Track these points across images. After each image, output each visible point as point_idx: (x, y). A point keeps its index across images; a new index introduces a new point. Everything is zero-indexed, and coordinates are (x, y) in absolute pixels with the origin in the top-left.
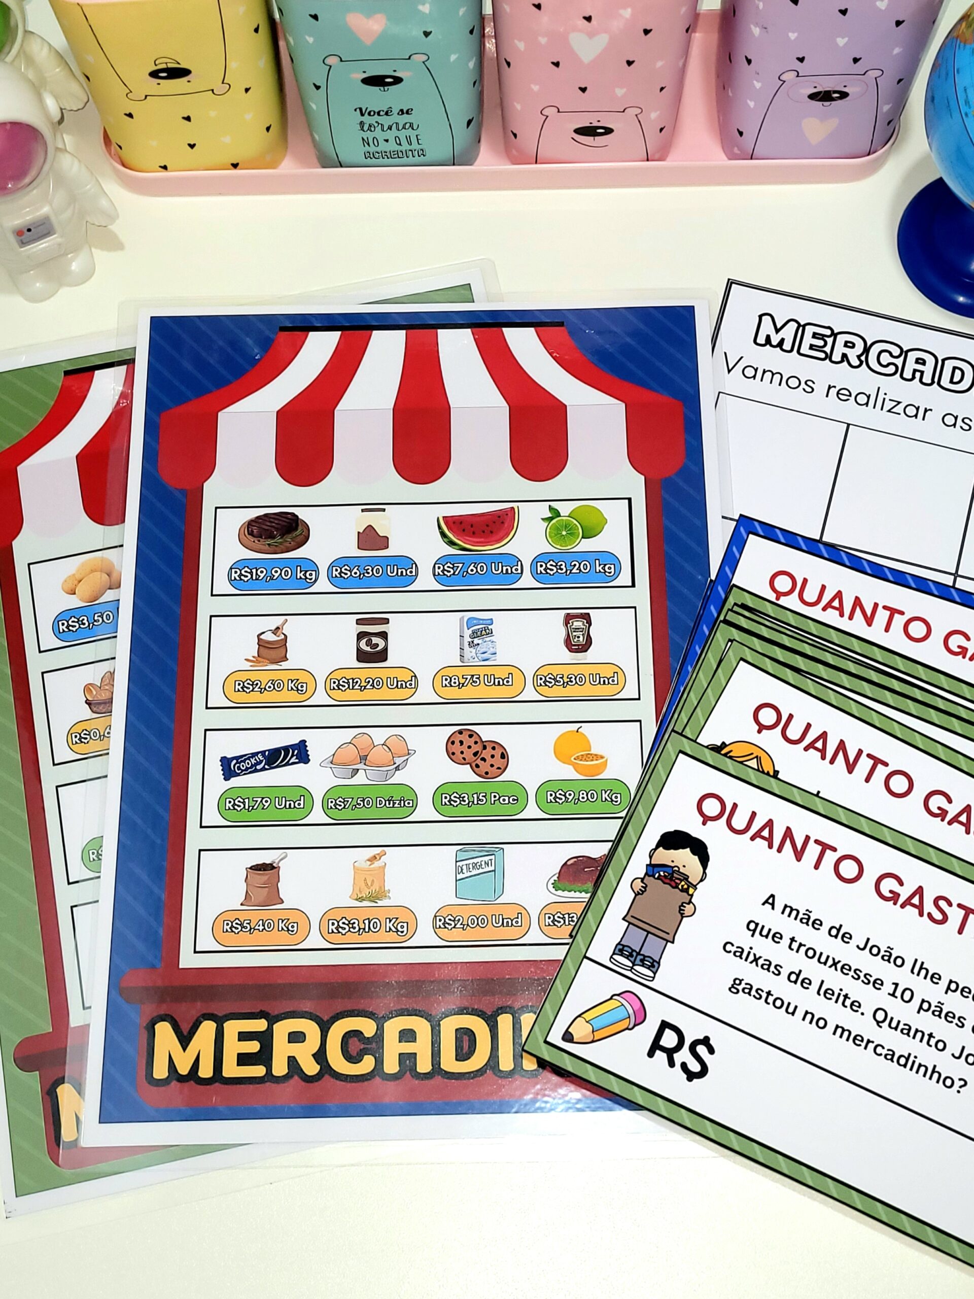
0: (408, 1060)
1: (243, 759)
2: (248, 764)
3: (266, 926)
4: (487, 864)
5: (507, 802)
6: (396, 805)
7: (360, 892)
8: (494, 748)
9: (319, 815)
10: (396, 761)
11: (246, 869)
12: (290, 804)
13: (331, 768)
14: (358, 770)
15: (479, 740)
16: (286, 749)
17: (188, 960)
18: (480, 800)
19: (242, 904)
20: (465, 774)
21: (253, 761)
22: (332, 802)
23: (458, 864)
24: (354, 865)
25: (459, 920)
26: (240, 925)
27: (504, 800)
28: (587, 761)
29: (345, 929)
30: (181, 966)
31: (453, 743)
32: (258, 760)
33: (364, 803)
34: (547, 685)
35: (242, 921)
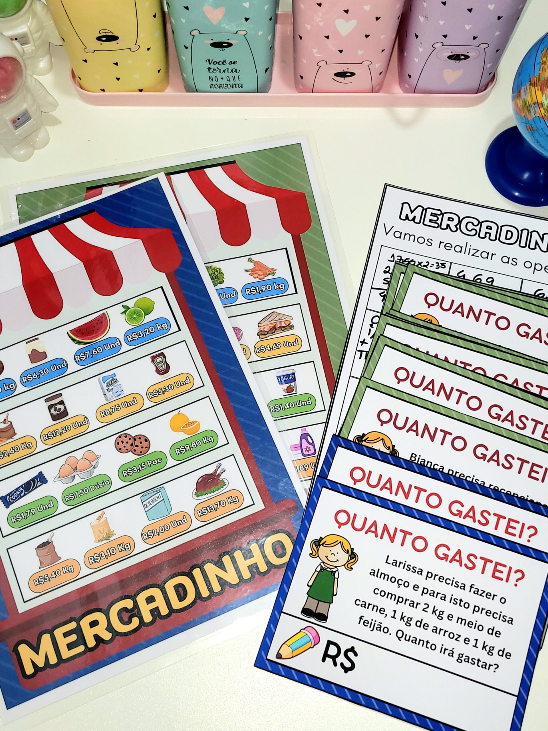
0: (155, 612)
1: (12, 494)
2: (16, 495)
3: (56, 574)
4: (158, 498)
5: (157, 463)
6: (101, 486)
7: (99, 537)
8: (140, 438)
9: (62, 507)
10: (92, 464)
11: (35, 549)
12: (46, 507)
13: (60, 480)
14: (74, 476)
15: (131, 437)
16: (33, 480)
17: (22, 608)
18: (143, 467)
20: (130, 457)
21: (18, 493)
22: (67, 498)
23: (144, 503)
24: (90, 525)
25: (155, 531)
26: (43, 579)
27: (155, 462)
28: (189, 427)
29: (98, 559)
30: (20, 613)
31: (118, 444)
32: (20, 491)
33: (84, 491)
34: (155, 397)
35: (43, 576)
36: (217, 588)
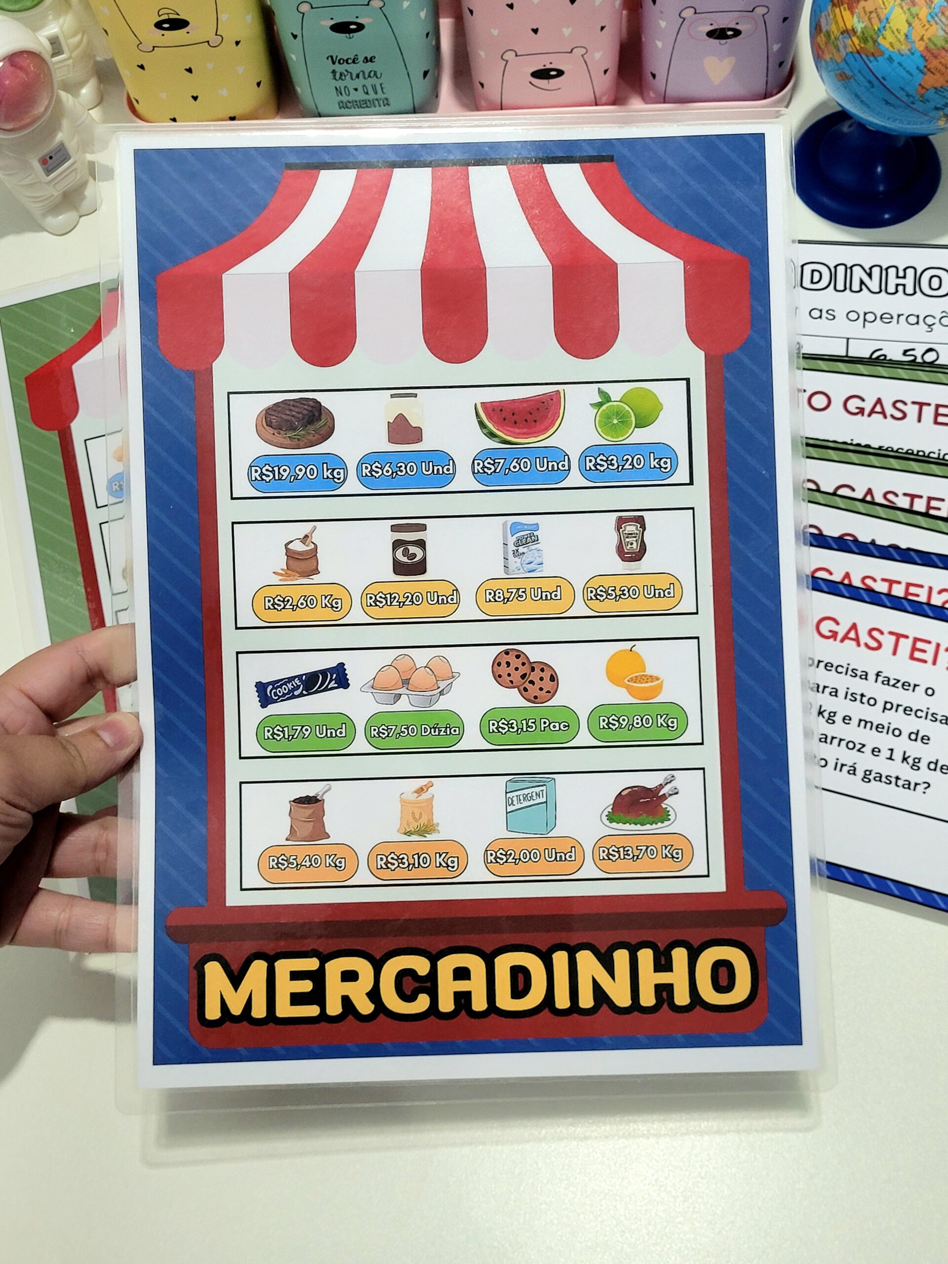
0: (463, 999)
1: (279, 684)
2: (285, 689)
3: (312, 861)
4: (538, 795)
5: (557, 728)
6: (442, 733)
7: (408, 825)
8: (542, 670)
9: (361, 744)
10: (440, 685)
11: (290, 802)
12: (331, 733)
13: (372, 693)
14: (401, 695)
15: (526, 662)
16: (324, 672)
17: (234, 898)
18: (529, 726)
19: (287, 839)
20: (512, 698)
21: (290, 686)
22: (375, 730)
23: (508, 795)
24: (400, 797)
25: (511, 854)
26: (286, 861)
27: (554, 727)
28: (642, 683)
29: (394, 864)
30: (227, 905)
31: (499, 664)
32: (295, 685)
33: (408, 731)
34: (597, 599)
35: (288, 857)
36: (586, 1000)
